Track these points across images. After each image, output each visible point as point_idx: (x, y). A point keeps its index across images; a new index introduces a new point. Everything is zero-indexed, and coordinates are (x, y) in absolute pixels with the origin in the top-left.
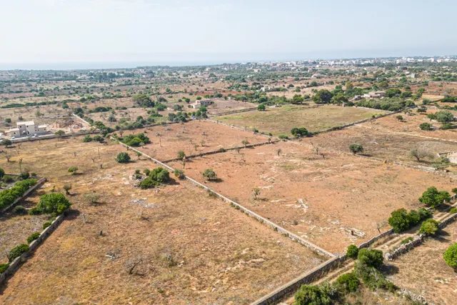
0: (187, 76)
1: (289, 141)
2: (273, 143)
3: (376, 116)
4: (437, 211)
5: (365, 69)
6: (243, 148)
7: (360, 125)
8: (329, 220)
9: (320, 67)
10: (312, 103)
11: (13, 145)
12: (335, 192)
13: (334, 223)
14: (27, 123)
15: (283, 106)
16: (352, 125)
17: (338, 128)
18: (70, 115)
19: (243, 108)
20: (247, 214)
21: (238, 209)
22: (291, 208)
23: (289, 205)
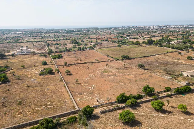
0: (102, 31)
1: (118, 61)
2: (110, 61)
3: (169, 52)
4: (148, 96)
5: (187, 30)
7: (158, 56)
9: (166, 28)
10: (144, 45)
11: (15, 56)
12: (112, 83)
13: (96, 96)
14: (23, 48)
15: (130, 46)
16: (154, 55)
17: (146, 57)
18: (44, 46)
19: (112, 46)
20: (66, 89)
21: (65, 86)
22: (86, 88)
23: (86, 87)
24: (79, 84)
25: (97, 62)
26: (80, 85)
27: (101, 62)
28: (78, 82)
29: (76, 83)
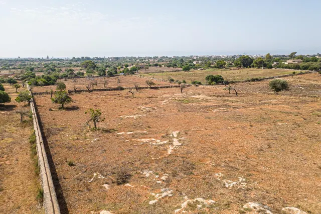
1: (201, 86)
3: (296, 73)
6: (147, 88)
8: (218, 175)
12: (244, 124)
13: (230, 184)
15: (207, 69)
16: (272, 78)
20: (36, 153)
21: (33, 142)
22: (145, 145)
23: (144, 140)
24: (107, 131)
25: (151, 88)
26: (110, 135)
27: (161, 87)
28: (101, 125)
29: (95, 129)
